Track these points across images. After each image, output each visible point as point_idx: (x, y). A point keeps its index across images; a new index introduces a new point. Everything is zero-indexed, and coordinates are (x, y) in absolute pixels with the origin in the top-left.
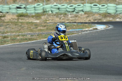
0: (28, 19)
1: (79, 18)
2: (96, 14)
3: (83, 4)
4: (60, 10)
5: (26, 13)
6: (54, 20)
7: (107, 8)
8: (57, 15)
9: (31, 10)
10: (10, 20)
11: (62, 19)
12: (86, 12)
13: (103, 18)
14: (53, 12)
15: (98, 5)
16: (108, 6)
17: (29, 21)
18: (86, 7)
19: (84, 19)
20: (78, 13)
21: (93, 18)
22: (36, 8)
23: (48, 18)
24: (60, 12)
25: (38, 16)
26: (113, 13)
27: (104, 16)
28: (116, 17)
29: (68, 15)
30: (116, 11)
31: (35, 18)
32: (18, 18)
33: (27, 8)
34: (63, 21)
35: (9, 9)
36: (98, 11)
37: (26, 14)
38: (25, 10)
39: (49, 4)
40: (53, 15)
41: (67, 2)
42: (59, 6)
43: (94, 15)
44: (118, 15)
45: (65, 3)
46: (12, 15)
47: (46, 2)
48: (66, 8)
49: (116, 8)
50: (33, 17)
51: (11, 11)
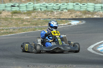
0: (21, 16)
1: (63, 15)
2: (77, 12)
3: (67, 3)
4: (48, 8)
5: (19, 10)
6: (42, 17)
7: (86, 6)
8: (45, 12)
9: (23, 8)
10: (5, 16)
11: (49, 15)
12: (69, 10)
13: (83, 15)
14: (41, 10)
15: (80, 4)
16: (88, 5)
17: (21, 17)
18: (70, 6)
19: (67, 16)
20: (62, 10)
21: (75, 15)
22: (27, 7)
23: (37, 15)
24: (48, 9)
25: (29, 13)
26: (92, 11)
27: (84, 13)
28: (94, 14)
29: (54, 12)
30: (95, 9)
31: (26, 14)
32: (12, 15)
33: (20, 6)
34: (50, 17)
35: (5, 7)
36: (80, 9)
37: (19, 12)
38: (19, 8)
39: (39, 3)
40: (41, 13)
41: (55, 2)
42: (47, 5)
43: (75, 12)
44: (96, 12)
45: (52, 3)
46: (7, 12)
47: (37, 1)
48: (52, 7)
49: (95, 7)
50: (24, 13)
51: (6, 9)
